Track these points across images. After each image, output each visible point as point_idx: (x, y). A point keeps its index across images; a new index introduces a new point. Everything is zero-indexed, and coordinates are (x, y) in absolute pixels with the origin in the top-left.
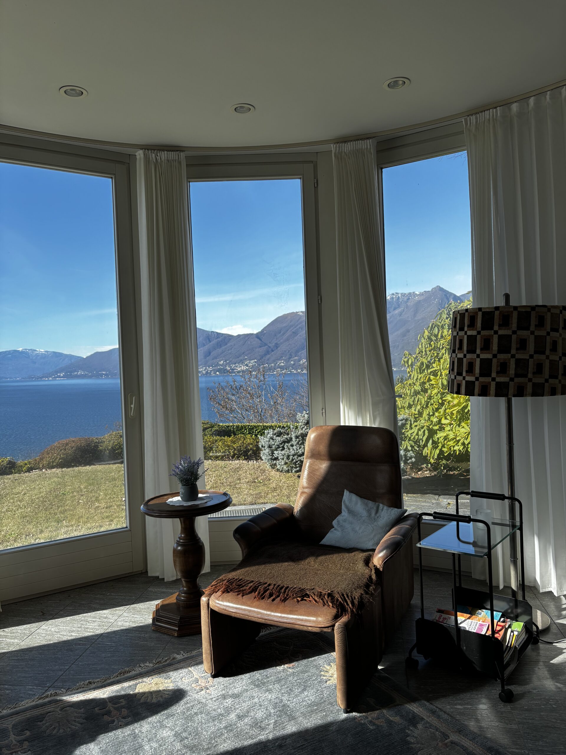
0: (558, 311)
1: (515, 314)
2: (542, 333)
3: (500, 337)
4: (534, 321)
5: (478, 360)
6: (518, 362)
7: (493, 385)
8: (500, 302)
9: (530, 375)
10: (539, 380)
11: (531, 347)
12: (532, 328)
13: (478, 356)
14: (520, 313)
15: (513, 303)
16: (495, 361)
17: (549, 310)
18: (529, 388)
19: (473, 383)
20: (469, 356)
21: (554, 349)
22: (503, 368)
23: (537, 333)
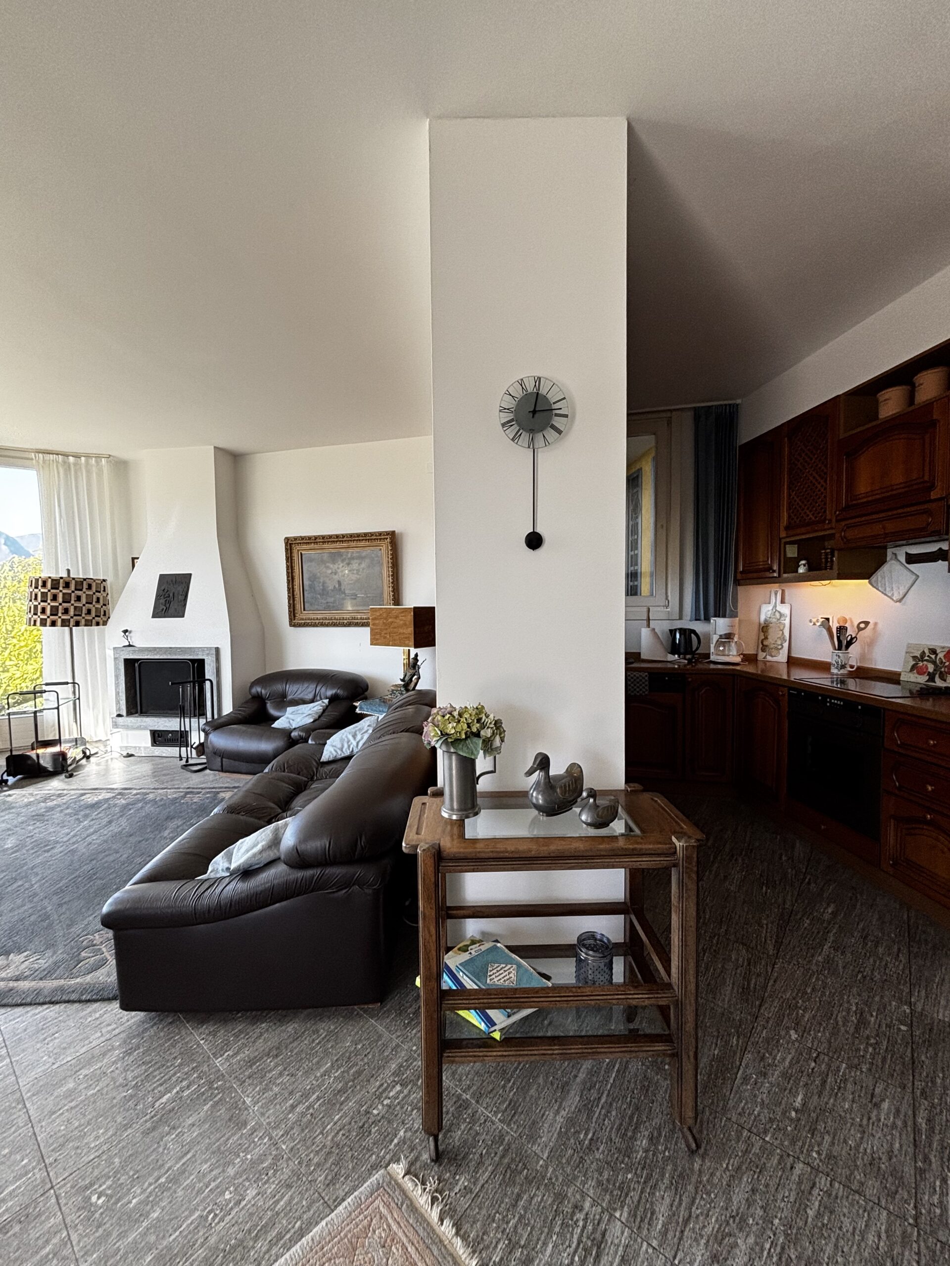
0: (100, 582)
1: (73, 582)
2: (90, 593)
3: (64, 594)
4: (85, 586)
5: (49, 607)
6: (76, 608)
7: (59, 621)
8: (65, 575)
9: (83, 615)
10: (89, 618)
11: (84, 600)
12: (84, 590)
13: (49, 604)
14: (76, 582)
15: (72, 576)
16: (60, 607)
17: (94, 581)
18: (83, 622)
19: (46, 619)
20: (42, 604)
21: (98, 601)
22: (66, 611)
23: (87, 593)
